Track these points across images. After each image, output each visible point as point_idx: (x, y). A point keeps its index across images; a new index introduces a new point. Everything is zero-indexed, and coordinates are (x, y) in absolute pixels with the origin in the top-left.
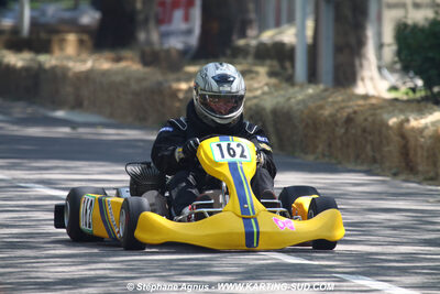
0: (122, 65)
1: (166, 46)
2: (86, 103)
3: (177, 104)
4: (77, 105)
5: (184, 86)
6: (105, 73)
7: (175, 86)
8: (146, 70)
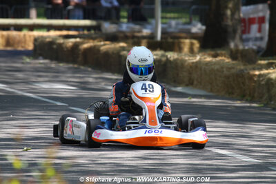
0: (219, 58)
1: (246, 48)
2: (195, 82)
3: (253, 84)
4: (190, 83)
5: (257, 73)
6: (207, 64)
7: (252, 72)
8: (234, 62)
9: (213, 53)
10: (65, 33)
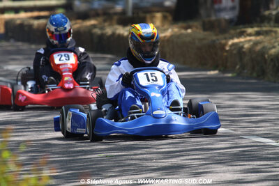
2: (168, 56)
3: (225, 54)
6: (179, 36)
8: (206, 33)
9: (184, 25)
10: (36, 14)
